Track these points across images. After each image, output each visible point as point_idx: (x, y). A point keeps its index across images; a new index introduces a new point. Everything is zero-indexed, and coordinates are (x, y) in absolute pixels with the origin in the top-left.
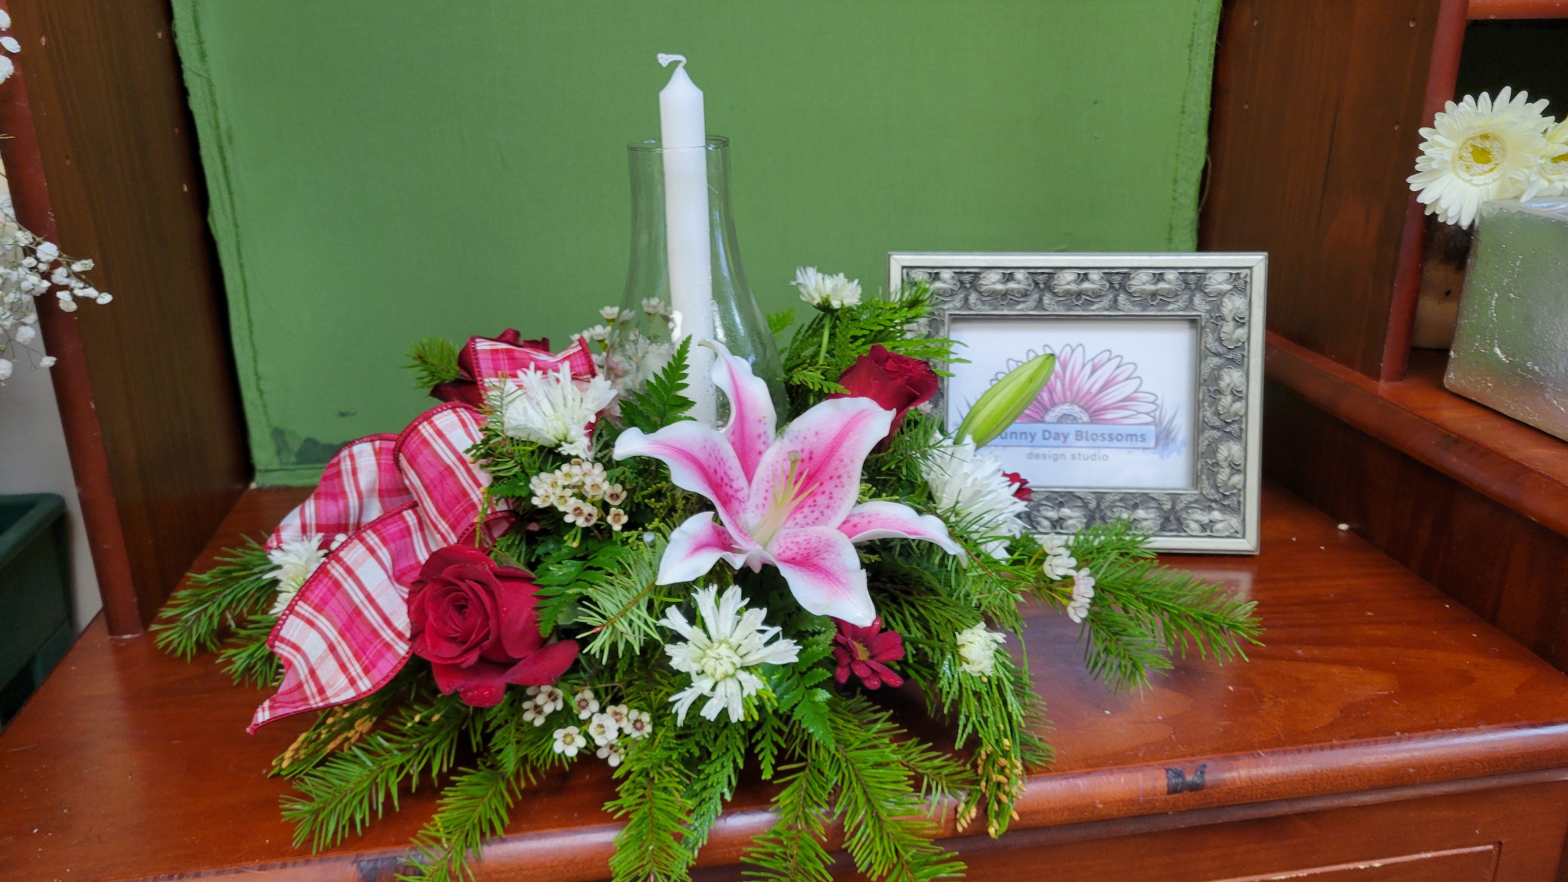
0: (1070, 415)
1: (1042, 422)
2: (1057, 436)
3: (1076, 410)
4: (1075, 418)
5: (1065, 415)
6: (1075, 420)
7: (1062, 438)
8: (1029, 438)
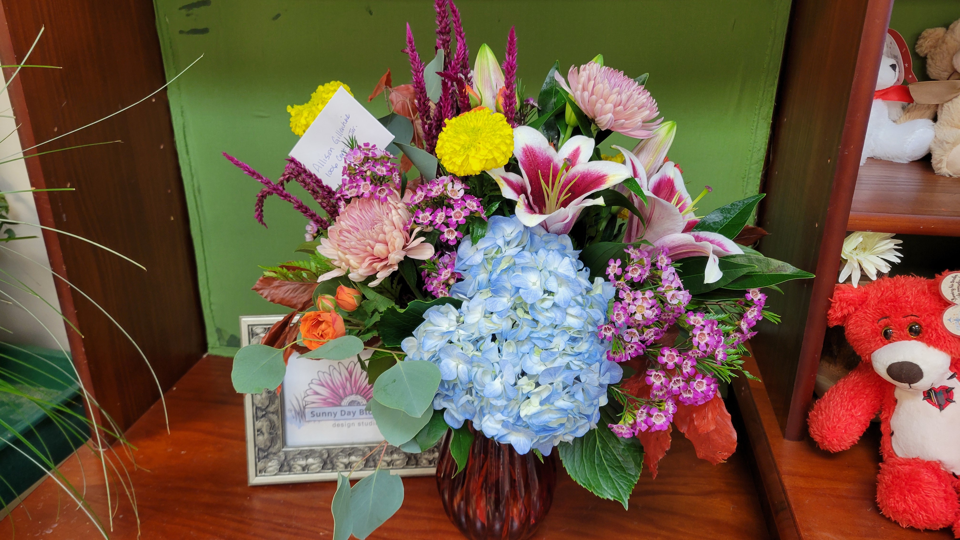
0: (356, 401)
1: (340, 405)
2: (349, 413)
3: (359, 398)
4: (359, 403)
5: (353, 401)
6: (359, 404)
7: (352, 414)
8: (333, 415)
